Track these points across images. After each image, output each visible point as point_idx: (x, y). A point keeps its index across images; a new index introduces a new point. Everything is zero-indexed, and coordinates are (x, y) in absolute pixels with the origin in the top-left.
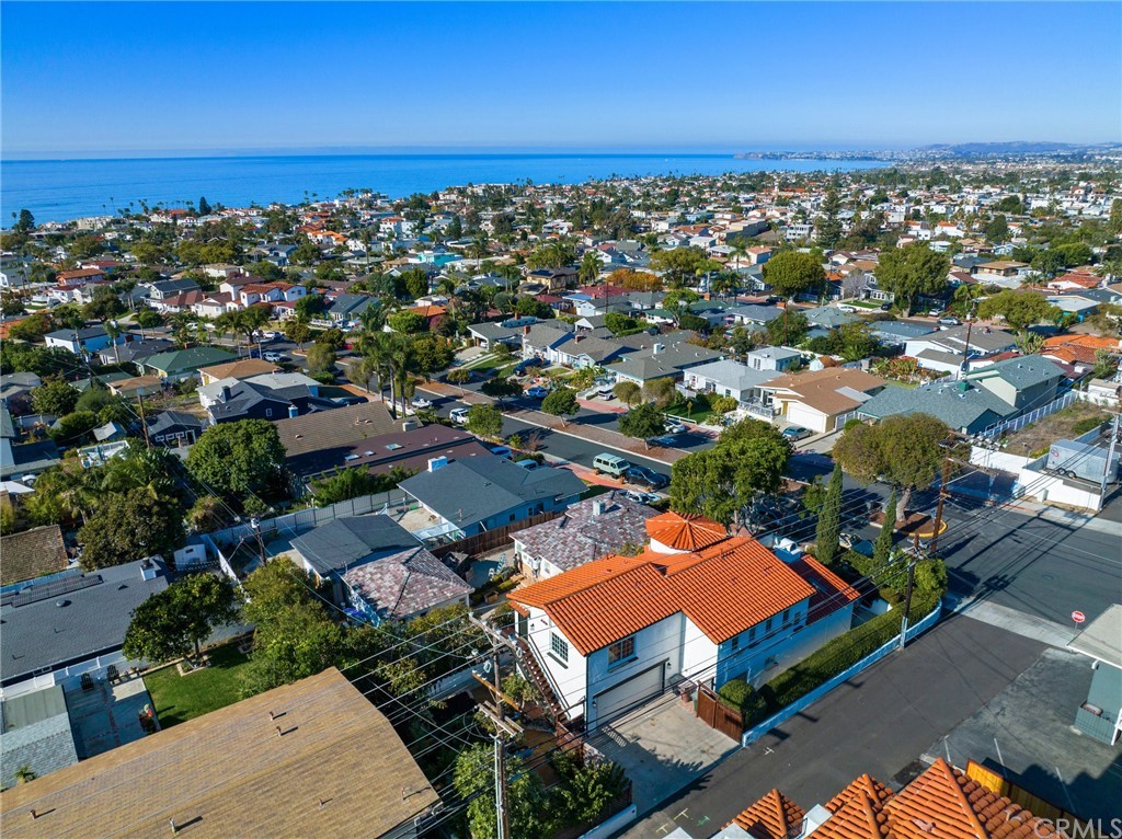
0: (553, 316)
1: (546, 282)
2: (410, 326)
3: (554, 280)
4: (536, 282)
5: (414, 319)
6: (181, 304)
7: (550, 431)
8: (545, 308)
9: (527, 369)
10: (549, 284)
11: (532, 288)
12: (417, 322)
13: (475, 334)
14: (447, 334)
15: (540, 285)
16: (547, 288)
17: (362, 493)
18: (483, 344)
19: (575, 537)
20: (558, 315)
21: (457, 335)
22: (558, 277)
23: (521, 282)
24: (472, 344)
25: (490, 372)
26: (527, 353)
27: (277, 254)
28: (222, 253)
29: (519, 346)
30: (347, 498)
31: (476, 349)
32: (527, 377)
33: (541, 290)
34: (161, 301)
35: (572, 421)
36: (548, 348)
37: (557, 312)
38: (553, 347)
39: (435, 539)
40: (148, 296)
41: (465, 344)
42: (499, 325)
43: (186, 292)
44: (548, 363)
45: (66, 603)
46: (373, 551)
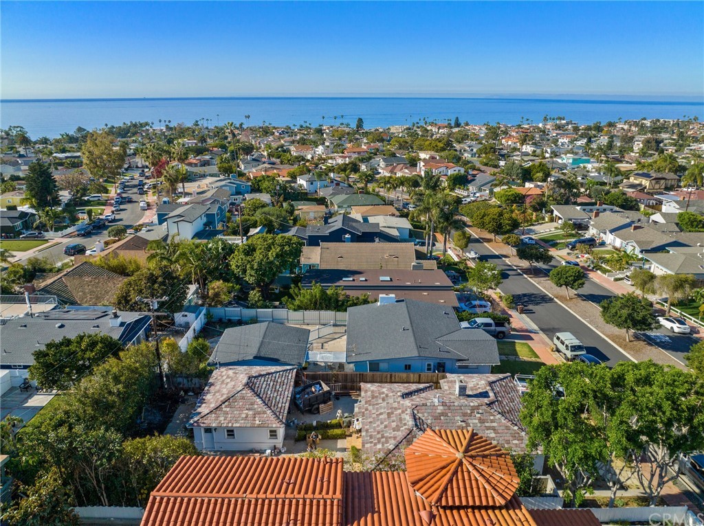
0: (638, 210)
1: (646, 182)
2: (508, 200)
3: (654, 182)
4: (637, 182)
5: (513, 195)
6: (392, 172)
7: (551, 300)
8: (632, 202)
9: (578, 245)
10: (647, 185)
11: (632, 186)
12: (515, 197)
13: (556, 213)
14: (535, 210)
15: (640, 185)
16: (645, 188)
18: (560, 221)
19: (403, 412)
20: (642, 209)
21: (544, 212)
22: (658, 180)
23: (625, 181)
24: (552, 220)
25: (551, 243)
26: (591, 232)
27: (472, 150)
28: (436, 146)
29: (586, 228)
31: (555, 224)
32: (576, 252)
33: (639, 188)
34: (383, 169)
35: (579, 295)
36: (608, 232)
37: (642, 206)
38: (611, 232)
39: (323, 364)
40: (379, 165)
41: (547, 219)
42: (578, 208)
43: (398, 164)
44: (603, 244)
45: (62, 326)
46: (255, 357)
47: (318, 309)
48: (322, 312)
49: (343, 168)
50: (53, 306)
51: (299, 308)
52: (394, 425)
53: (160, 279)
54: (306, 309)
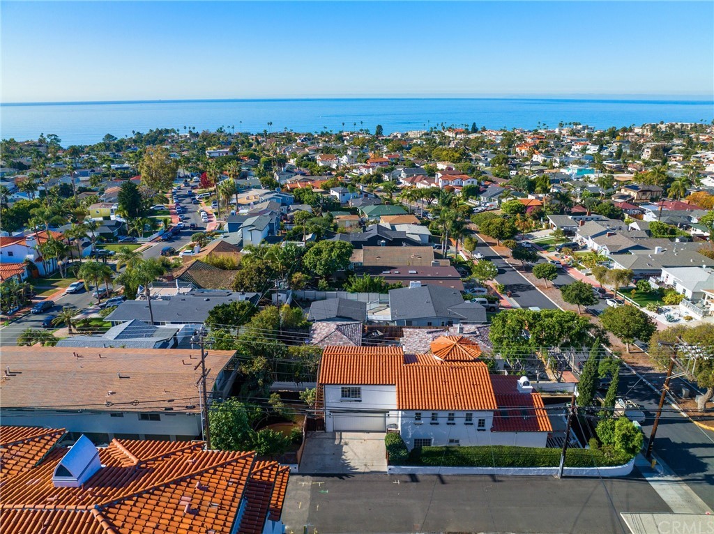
0: (623, 219)
1: (634, 194)
2: (512, 210)
3: (640, 194)
4: (627, 193)
5: (516, 206)
6: (412, 182)
7: (534, 288)
8: (618, 211)
9: (563, 249)
10: (635, 196)
11: (623, 197)
12: (518, 208)
13: (551, 221)
14: (535, 218)
15: (629, 196)
16: (634, 198)
17: (374, 291)
18: (555, 229)
20: (627, 218)
21: (542, 220)
22: (644, 192)
23: (617, 192)
24: (548, 227)
25: (544, 246)
26: (577, 239)
28: (453, 156)
29: (574, 235)
30: (365, 292)
31: (550, 231)
32: (562, 254)
33: (628, 199)
34: (404, 179)
35: (555, 285)
36: (590, 238)
37: (626, 215)
38: (592, 237)
39: (377, 322)
40: (400, 176)
41: (544, 227)
42: (570, 217)
43: (418, 175)
44: (585, 248)
45: (208, 300)
46: (337, 316)
47: (368, 292)
48: (371, 294)
49: (368, 179)
50: (190, 289)
51: (355, 291)
52: (423, 345)
53: (264, 271)
54: (359, 292)
